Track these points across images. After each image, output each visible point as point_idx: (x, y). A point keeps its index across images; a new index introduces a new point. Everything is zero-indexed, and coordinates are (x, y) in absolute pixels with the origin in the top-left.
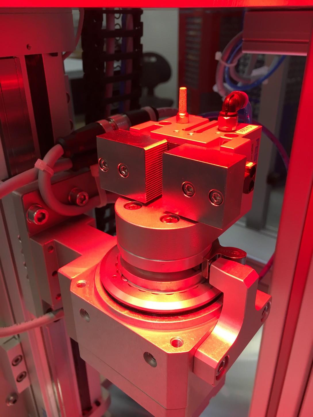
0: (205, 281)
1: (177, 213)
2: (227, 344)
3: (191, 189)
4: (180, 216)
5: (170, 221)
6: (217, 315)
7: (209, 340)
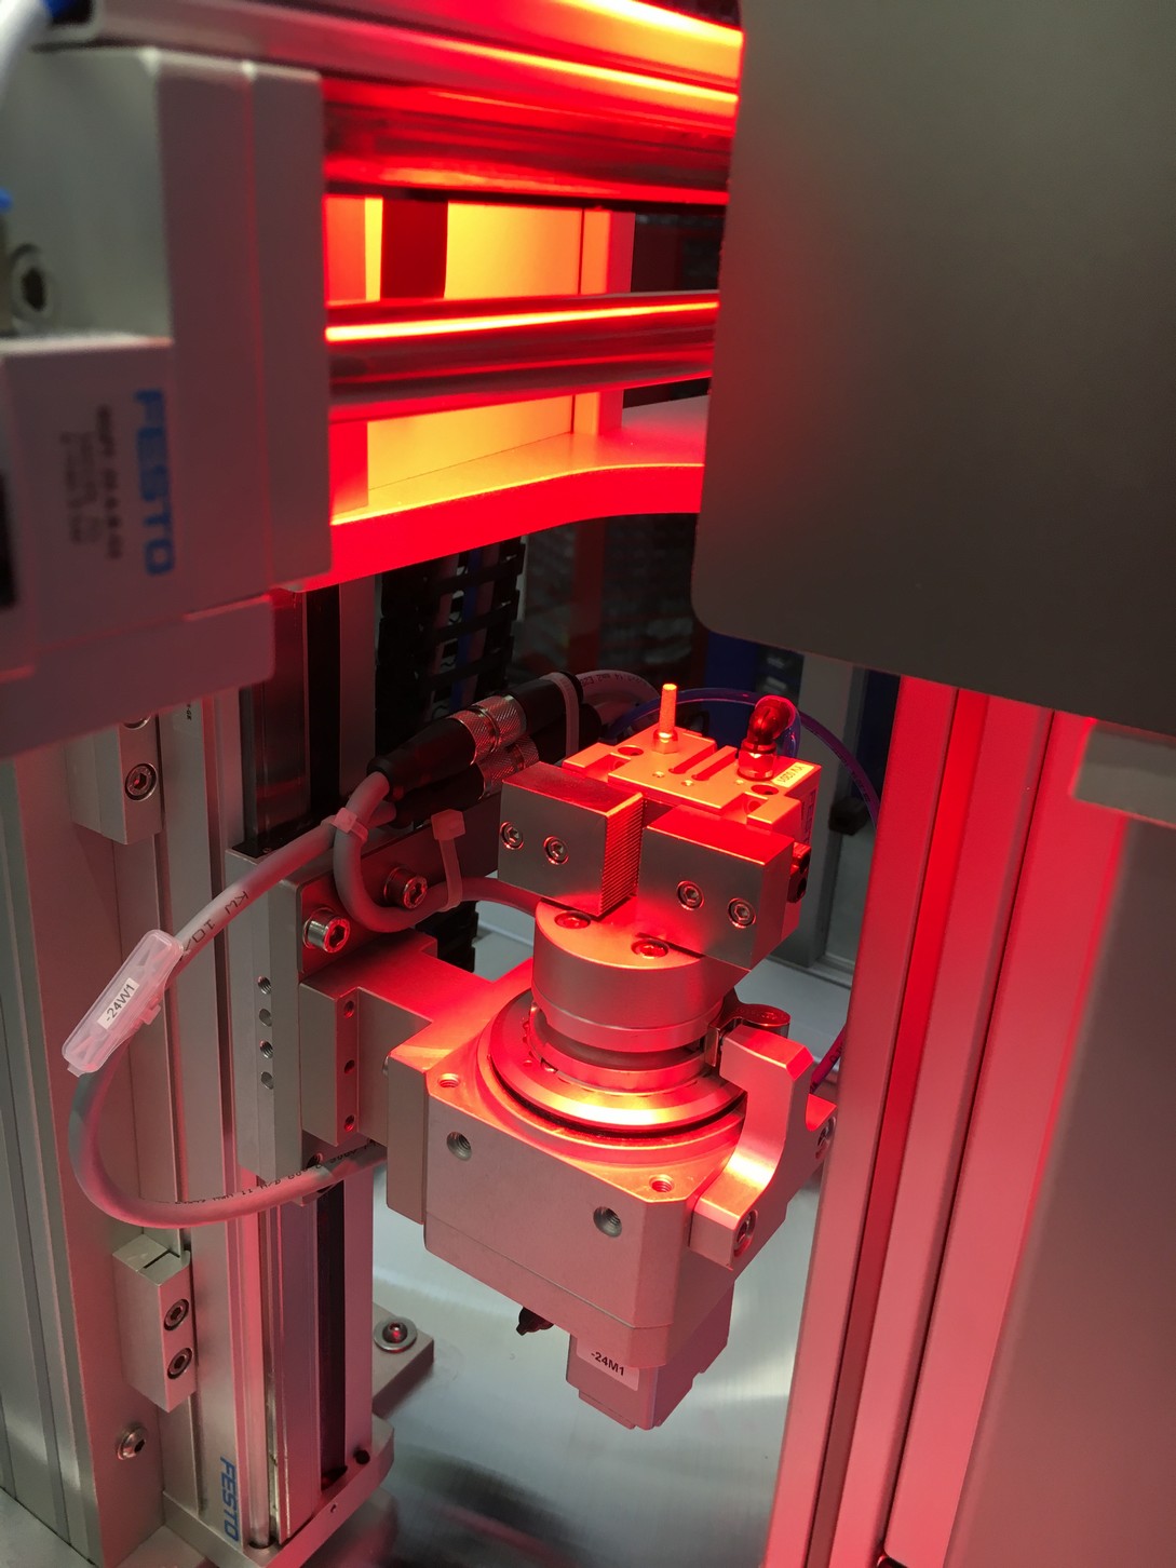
0: (711, 1072)
1: (662, 937)
2: (755, 1189)
3: (696, 894)
4: (669, 944)
5: (649, 953)
6: (732, 1140)
7: (719, 1183)
